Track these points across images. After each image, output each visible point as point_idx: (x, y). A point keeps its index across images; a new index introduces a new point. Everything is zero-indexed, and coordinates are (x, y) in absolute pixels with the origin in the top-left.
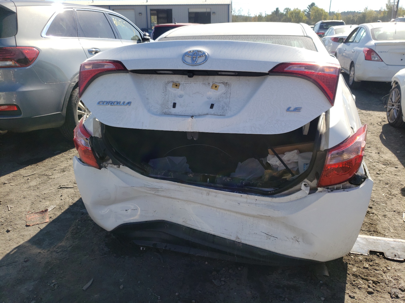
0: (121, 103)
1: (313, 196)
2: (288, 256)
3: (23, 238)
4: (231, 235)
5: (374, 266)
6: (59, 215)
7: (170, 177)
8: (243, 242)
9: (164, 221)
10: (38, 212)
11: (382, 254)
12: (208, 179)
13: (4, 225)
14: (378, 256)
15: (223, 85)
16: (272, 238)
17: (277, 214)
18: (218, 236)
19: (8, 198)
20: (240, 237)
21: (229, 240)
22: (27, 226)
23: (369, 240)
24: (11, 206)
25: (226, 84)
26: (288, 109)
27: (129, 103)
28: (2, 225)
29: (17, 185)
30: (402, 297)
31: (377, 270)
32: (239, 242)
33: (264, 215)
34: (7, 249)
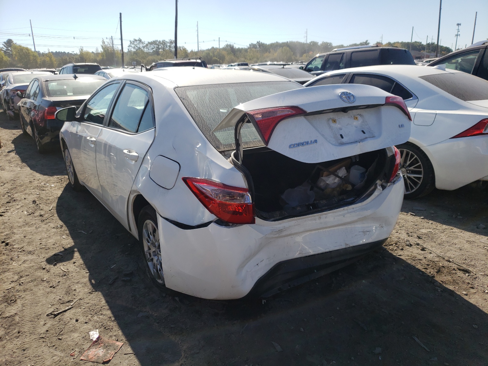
0: (310, 142)
1: (386, 190)
4: (341, 245)
8: (351, 245)
9: (282, 262)
10: (90, 346)
12: (311, 207)
15: (359, 117)
16: (367, 233)
17: (368, 213)
18: (333, 251)
20: (348, 243)
25: (360, 115)
26: (400, 127)
27: (316, 141)
32: (349, 247)
33: (362, 217)
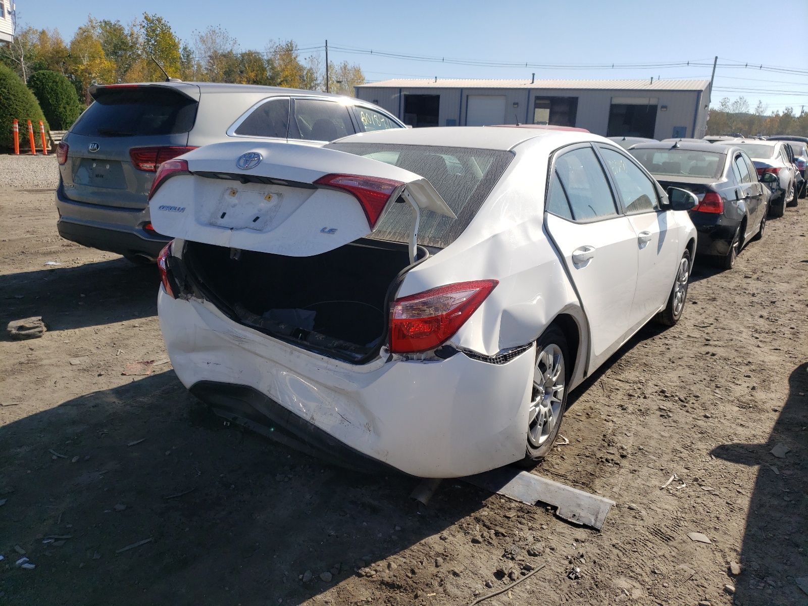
0: (177, 209)
2: (356, 450)
3: (109, 384)
5: (524, 518)
6: (165, 371)
7: (258, 325)
8: (316, 424)
9: (251, 387)
10: (142, 362)
11: (555, 508)
12: (301, 334)
13: (100, 368)
14: (547, 510)
15: (276, 197)
16: (346, 423)
18: (294, 414)
19: (126, 342)
20: (315, 417)
21: (303, 419)
22: (123, 374)
23: (549, 487)
24: (122, 351)
25: (280, 195)
26: (323, 230)
27: (183, 209)
28: (99, 367)
29: (145, 331)
30: (519, 560)
31: (521, 524)
32: (312, 424)
33: (339, 387)
34: (85, 391)
